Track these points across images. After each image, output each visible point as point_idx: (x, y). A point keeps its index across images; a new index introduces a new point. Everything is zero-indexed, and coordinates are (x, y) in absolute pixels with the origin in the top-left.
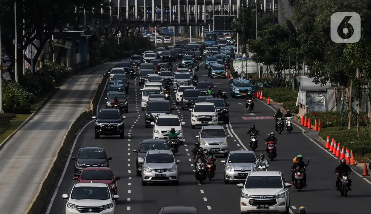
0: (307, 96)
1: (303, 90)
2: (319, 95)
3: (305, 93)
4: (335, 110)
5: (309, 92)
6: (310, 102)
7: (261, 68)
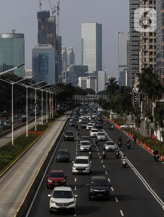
0: (112, 116)
1: (111, 114)
2: (114, 115)
4: (117, 118)
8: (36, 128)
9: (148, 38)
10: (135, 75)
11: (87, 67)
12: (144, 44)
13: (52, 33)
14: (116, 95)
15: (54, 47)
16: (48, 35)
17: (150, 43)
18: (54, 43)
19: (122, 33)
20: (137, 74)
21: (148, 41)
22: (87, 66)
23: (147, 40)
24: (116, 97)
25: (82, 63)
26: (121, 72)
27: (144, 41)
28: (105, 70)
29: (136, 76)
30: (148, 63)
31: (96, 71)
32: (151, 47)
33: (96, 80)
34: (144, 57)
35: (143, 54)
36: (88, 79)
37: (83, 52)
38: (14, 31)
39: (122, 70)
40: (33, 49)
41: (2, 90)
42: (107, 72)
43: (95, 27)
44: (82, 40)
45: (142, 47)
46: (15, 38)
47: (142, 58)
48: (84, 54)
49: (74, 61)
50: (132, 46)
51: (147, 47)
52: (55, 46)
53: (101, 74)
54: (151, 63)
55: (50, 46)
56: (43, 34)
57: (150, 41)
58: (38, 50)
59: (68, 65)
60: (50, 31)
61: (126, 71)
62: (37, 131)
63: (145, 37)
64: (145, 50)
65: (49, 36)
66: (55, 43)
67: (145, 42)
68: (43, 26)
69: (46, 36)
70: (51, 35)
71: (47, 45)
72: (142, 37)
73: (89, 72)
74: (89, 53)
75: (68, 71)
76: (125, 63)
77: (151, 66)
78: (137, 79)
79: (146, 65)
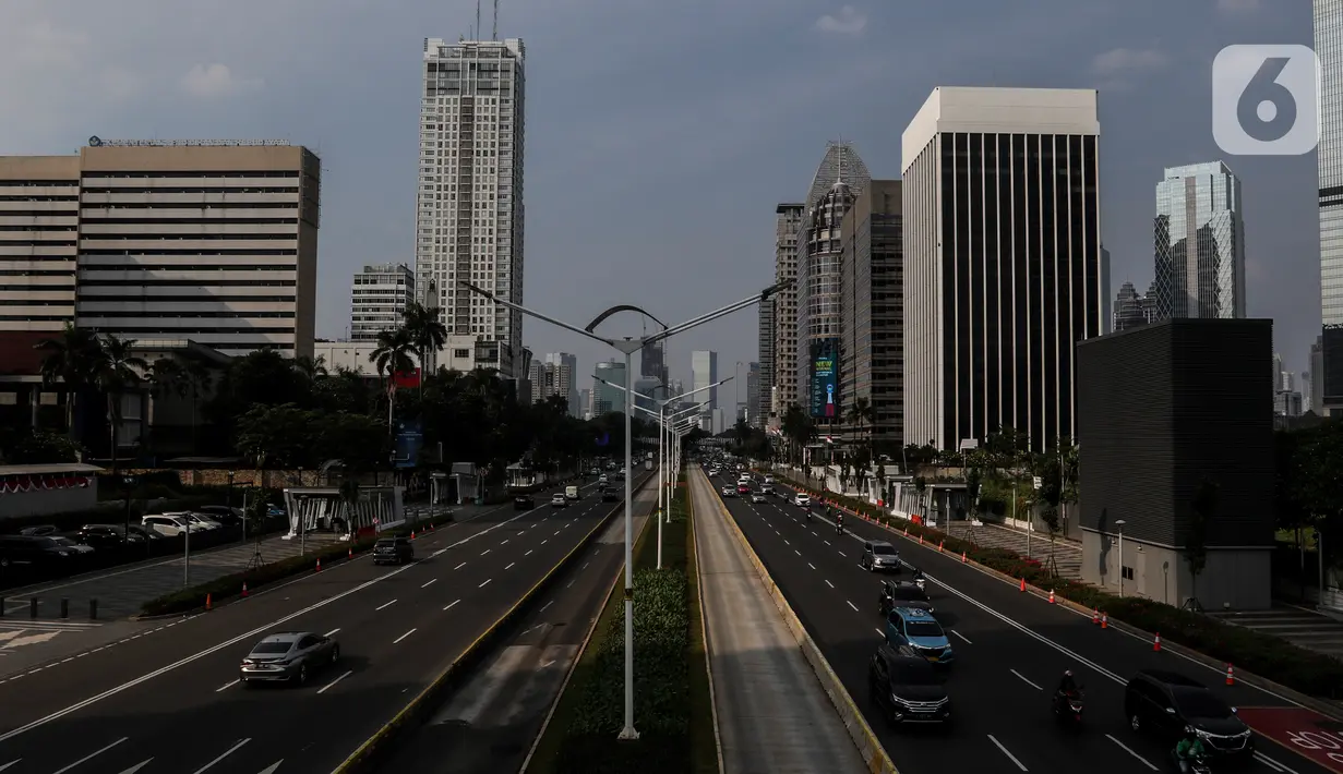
9: (786, 369)
10: (767, 414)
12: (780, 377)
13: (658, 363)
14: (751, 439)
15: (659, 380)
16: (653, 366)
17: (789, 376)
18: (659, 375)
20: (769, 413)
21: (785, 374)
22: (699, 402)
24: (751, 441)
25: (692, 399)
26: (739, 412)
27: (780, 374)
28: (721, 408)
29: (769, 415)
30: (786, 401)
31: (709, 408)
32: (789, 381)
33: (710, 420)
34: (780, 393)
35: (778, 389)
36: (700, 419)
39: (740, 408)
40: (636, 379)
42: (724, 411)
44: (693, 372)
45: (778, 381)
46: (615, 368)
47: (778, 394)
48: (695, 389)
49: (683, 397)
50: (761, 380)
51: (785, 381)
52: (661, 378)
53: (716, 413)
54: (790, 401)
55: (656, 379)
56: (648, 365)
57: (788, 374)
58: (642, 380)
60: (655, 361)
61: (746, 410)
62: (679, 481)
64: (782, 385)
65: (655, 366)
66: (661, 375)
67: (782, 375)
69: (651, 366)
70: (657, 366)
71: (652, 377)
73: (701, 411)
76: (745, 399)
77: (789, 403)
78: (769, 419)
79: (783, 402)
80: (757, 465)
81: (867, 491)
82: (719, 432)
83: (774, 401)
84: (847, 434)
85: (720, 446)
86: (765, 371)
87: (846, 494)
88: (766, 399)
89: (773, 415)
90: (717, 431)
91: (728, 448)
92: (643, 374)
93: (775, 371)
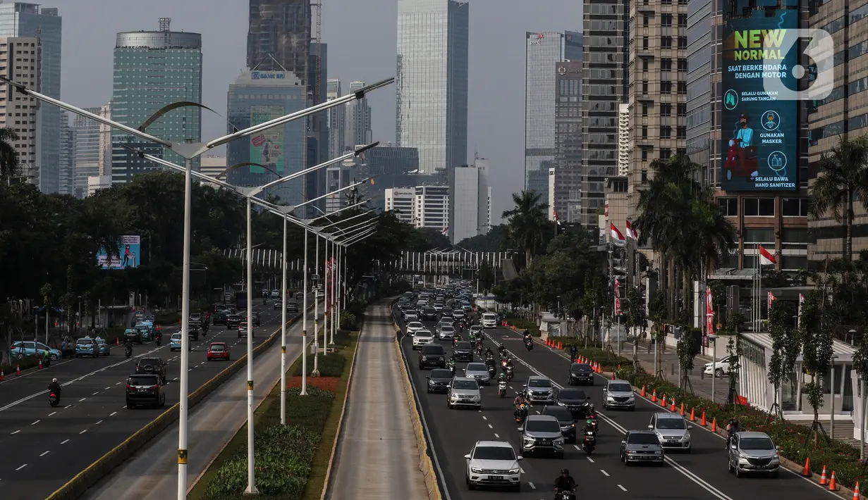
0: (548, 326)
1: (545, 321)
2: (557, 325)
3: (547, 324)
4: (567, 335)
5: (550, 323)
6: (550, 330)
7: (498, 305)
8: (315, 367)
9: (657, 54)
10: (605, 184)
11: (413, 152)
12: (641, 77)
13: (298, 31)
14: (552, 253)
15: (303, 83)
16: (283, 40)
17: (664, 73)
18: (302, 69)
19: (539, 38)
20: (611, 180)
21: (654, 66)
22: (416, 149)
23: (653, 62)
24: (554, 258)
25: (398, 137)
26: (532, 174)
27: (641, 65)
28: (479, 164)
29: (609, 186)
30: (656, 144)
31: (444, 167)
32: (665, 87)
33: (446, 199)
34: (641, 121)
35: (636, 110)
36: (417, 197)
37: (403, 99)
38: (166, 22)
39: (534, 164)
40: (230, 86)
41: (148, 231)
42: (486, 172)
43: (446, 15)
44: (399, 58)
45: (636, 88)
46: (170, 48)
47: (636, 125)
48: (405, 108)
49: (368, 132)
50: (591, 82)
51: (654, 88)
52: (306, 78)
53: (465, 179)
54: (666, 144)
55: (291, 79)
56: (267, 35)
57: (663, 66)
58: (248, 89)
59: (346, 145)
60: (289, 25)
61: (552, 170)
62: (322, 375)
63: (646, 53)
64: (645, 97)
65: (289, 42)
66: (306, 68)
67: (645, 68)
68: (267, 9)
69: (277, 42)
70: (295, 41)
71: (280, 72)
72: (637, 51)
73: (422, 172)
74: (423, 105)
75: (350, 165)
76: (547, 140)
77: (665, 152)
78: (610, 197)
79: (646, 149)
80: (561, 329)
81: (848, 408)
82: (473, 233)
83: (624, 144)
84: (822, 244)
85: (467, 274)
86: (602, 57)
87: (790, 416)
88: (602, 138)
89: (621, 185)
90: (465, 228)
91: (487, 279)
92: (253, 62)
93: (626, 57)
